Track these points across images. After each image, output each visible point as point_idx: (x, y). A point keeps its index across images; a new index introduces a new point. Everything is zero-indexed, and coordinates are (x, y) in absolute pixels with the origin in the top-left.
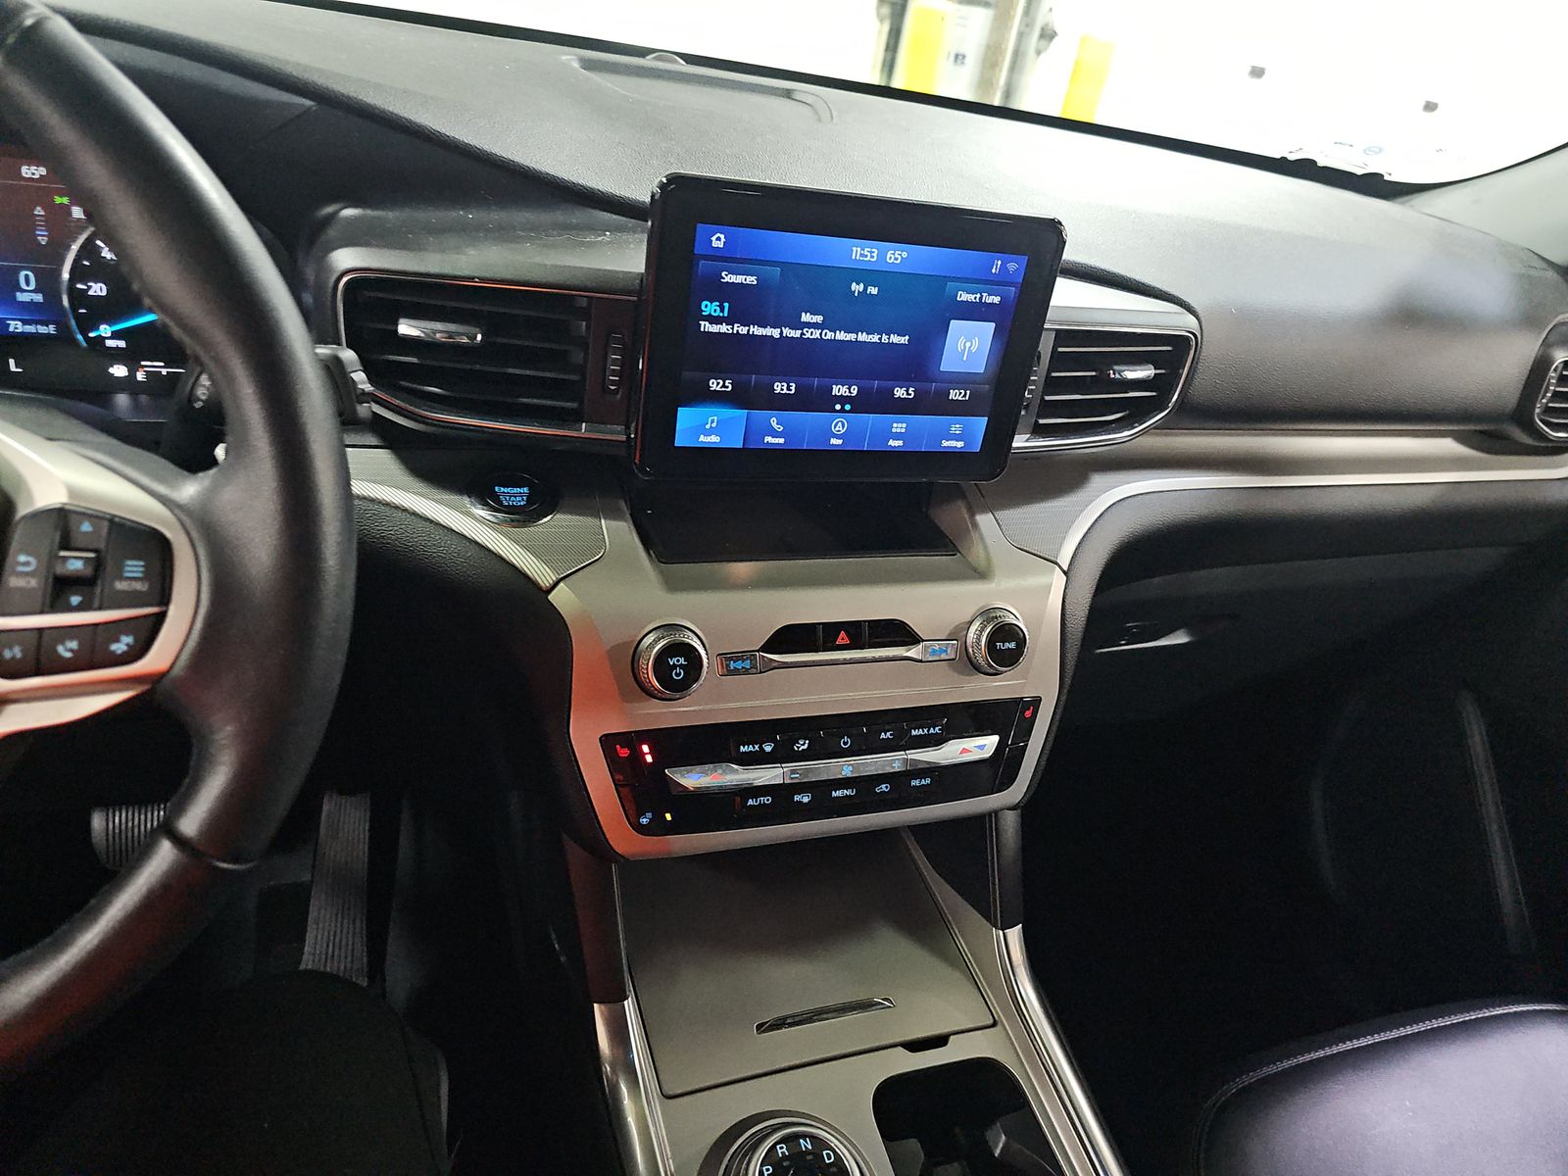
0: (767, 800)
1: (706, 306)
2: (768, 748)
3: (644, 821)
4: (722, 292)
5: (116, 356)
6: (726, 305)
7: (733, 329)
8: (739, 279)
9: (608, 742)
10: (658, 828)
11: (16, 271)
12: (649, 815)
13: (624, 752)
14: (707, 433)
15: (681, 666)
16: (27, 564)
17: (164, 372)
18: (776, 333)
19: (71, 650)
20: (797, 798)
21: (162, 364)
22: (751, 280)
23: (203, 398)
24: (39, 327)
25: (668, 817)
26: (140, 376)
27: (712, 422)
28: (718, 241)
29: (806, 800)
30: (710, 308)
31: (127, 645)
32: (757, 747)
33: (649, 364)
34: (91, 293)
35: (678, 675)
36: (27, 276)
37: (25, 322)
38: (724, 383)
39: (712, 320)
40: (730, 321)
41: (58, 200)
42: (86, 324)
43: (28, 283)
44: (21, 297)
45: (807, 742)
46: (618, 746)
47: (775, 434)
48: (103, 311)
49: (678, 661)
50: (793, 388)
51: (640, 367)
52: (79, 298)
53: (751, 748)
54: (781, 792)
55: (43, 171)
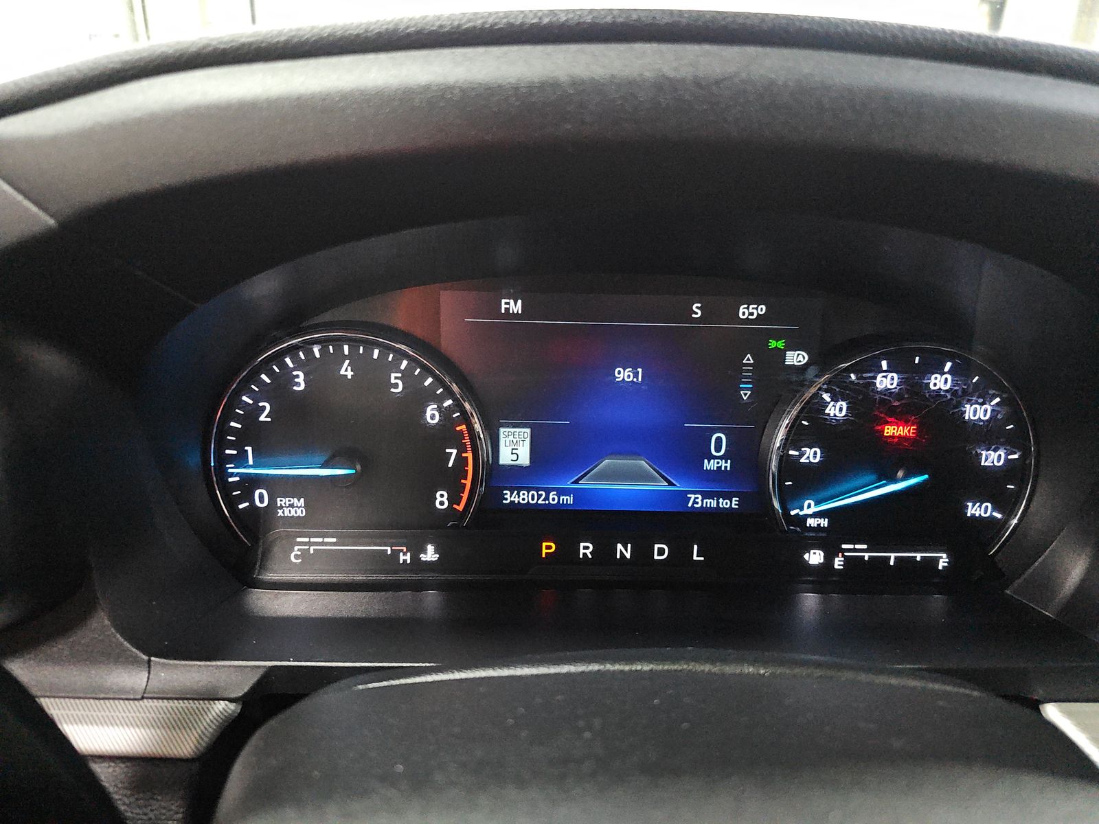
5: (815, 538)
11: (710, 434)
17: (867, 556)
21: (865, 547)
24: (721, 500)
26: (838, 563)
34: (802, 460)
36: (719, 440)
37: (706, 495)
41: (773, 344)
42: (789, 498)
43: (718, 449)
44: (709, 465)
52: (789, 466)
55: (762, 309)
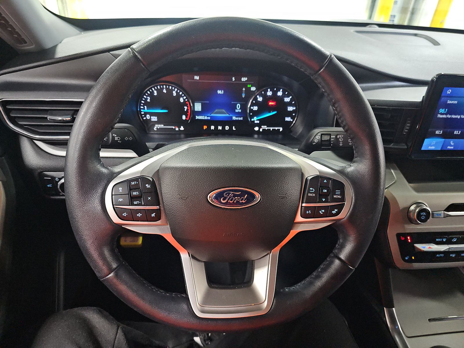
0: (442, 255)
1: (441, 110)
2: (444, 240)
3: (407, 258)
4: (446, 106)
5: (257, 125)
6: (447, 110)
7: (447, 116)
8: (453, 102)
9: (399, 235)
10: (410, 261)
11: (236, 104)
12: (408, 257)
13: (403, 239)
14: (431, 146)
15: (424, 215)
16: (312, 190)
17: (266, 128)
18: (459, 117)
19: (323, 212)
20: (451, 255)
22: (456, 102)
23: (316, 142)
24: (239, 118)
25: (413, 258)
26: (261, 130)
27: (434, 143)
28: (449, 92)
29: (454, 256)
30: (442, 111)
31: (336, 211)
32: (441, 240)
33: (420, 127)
34: (254, 109)
35: (423, 218)
36: (238, 106)
37: (236, 117)
38: (440, 132)
39: (442, 114)
40: (446, 114)
41: (249, 86)
42: (252, 117)
44: (237, 111)
45: (456, 239)
46: (401, 237)
47: (451, 146)
48: (256, 114)
49: (423, 214)
50: (460, 133)
51: (417, 128)
52: (251, 111)
53: (439, 240)
54: (446, 253)
55: (246, 79)
